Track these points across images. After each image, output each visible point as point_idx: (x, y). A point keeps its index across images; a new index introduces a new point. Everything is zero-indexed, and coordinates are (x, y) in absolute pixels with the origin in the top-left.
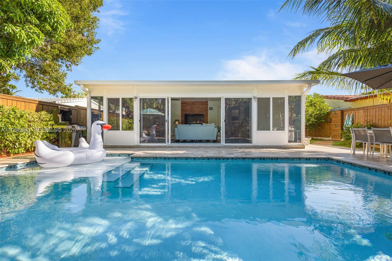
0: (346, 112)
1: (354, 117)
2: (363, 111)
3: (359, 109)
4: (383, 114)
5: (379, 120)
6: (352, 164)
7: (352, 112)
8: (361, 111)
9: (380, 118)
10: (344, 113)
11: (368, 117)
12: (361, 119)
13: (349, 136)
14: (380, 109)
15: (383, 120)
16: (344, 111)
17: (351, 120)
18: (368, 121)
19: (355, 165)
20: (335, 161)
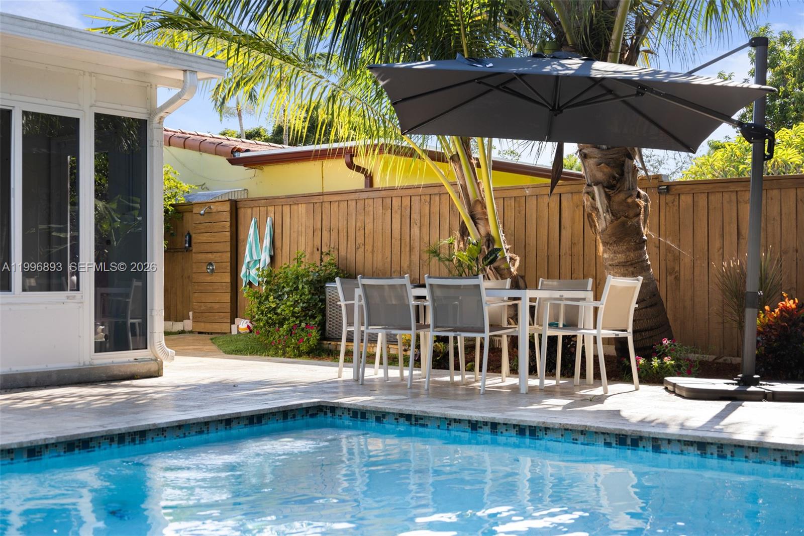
0: (249, 211)
1: (278, 231)
2: (307, 212)
3: (294, 200)
4: (369, 227)
5: (357, 249)
6: (413, 419)
7: (271, 209)
8: (302, 209)
9: (360, 241)
10: (242, 212)
11: (325, 233)
12: (302, 240)
13: (275, 309)
14: (360, 204)
15: (369, 247)
16: (240, 205)
17: (267, 242)
18: (325, 250)
19: (421, 422)
20: (346, 415)
